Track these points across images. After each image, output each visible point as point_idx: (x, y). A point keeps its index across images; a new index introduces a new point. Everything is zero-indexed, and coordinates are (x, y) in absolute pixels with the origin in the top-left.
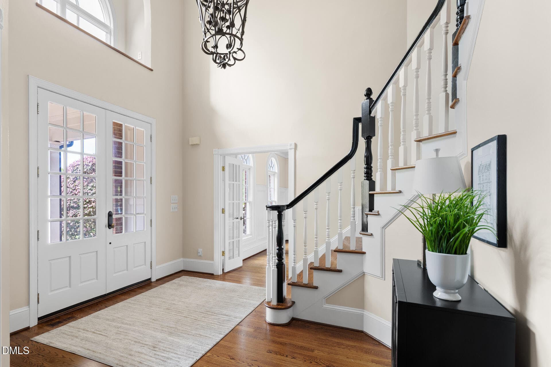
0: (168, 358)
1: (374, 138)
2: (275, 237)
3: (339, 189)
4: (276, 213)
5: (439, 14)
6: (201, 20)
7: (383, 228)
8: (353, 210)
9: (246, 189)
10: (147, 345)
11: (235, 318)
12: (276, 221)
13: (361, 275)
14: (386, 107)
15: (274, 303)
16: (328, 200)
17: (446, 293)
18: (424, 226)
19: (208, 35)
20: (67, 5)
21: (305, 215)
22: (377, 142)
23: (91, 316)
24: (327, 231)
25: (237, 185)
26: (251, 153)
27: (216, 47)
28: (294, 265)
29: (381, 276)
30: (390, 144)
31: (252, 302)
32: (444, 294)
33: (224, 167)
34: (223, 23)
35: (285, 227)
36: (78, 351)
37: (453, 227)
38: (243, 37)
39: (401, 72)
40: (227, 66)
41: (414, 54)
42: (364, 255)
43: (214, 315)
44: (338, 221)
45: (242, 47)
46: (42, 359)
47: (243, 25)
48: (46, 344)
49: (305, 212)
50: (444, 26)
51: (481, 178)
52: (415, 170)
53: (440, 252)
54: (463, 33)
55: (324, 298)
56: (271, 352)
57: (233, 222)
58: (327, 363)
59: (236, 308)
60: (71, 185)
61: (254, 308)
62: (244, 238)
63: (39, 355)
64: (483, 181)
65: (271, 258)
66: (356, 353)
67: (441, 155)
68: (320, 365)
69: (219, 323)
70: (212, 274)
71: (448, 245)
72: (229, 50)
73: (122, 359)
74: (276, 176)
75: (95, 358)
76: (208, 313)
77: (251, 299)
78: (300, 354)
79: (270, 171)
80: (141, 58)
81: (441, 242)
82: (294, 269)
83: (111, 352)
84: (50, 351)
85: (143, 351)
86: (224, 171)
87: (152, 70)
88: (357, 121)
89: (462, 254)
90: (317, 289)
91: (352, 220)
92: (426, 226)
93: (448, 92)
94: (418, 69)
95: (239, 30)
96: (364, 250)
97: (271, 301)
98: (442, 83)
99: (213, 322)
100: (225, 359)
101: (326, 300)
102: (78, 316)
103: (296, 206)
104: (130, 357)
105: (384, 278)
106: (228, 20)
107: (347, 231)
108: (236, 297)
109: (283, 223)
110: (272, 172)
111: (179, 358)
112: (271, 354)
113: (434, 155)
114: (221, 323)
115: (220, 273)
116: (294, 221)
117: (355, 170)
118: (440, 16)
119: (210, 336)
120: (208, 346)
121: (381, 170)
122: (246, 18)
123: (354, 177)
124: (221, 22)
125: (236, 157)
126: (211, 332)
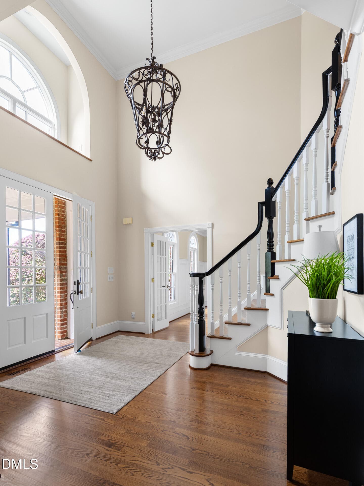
0: (112, 395)
1: (274, 218)
2: (197, 298)
3: (248, 259)
4: (197, 279)
5: (322, 122)
6: (135, 121)
7: (281, 289)
8: (259, 276)
9: (171, 262)
10: (94, 386)
11: (164, 365)
12: (198, 285)
13: (265, 328)
14: (284, 193)
15: (197, 351)
16: (239, 268)
17: (322, 327)
18: (307, 280)
19: (141, 133)
20: (17, 103)
21: (221, 280)
22: (277, 221)
23: (44, 366)
24: (239, 293)
25: (164, 258)
26: (174, 232)
27: (147, 142)
28: (212, 321)
29: (280, 327)
30: (287, 222)
31: (178, 353)
32: (321, 328)
33: (153, 243)
34: (154, 123)
35: (205, 290)
36: (37, 392)
37: (326, 280)
38: (170, 135)
39: (295, 166)
40: (157, 158)
41: (304, 152)
42: (267, 311)
43: (147, 364)
44: (247, 285)
45: (169, 143)
46: (7, 399)
47: (170, 124)
48: (9, 388)
49: (221, 278)
50: (325, 131)
51: (349, 245)
52: (303, 243)
53: (318, 298)
54: (338, 138)
55: (237, 347)
56: (195, 389)
57: (161, 290)
58: (238, 395)
59: (165, 358)
60: (16, 260)
61: (180, 358)
62: (170, 303)
63: (4, 396)
64: (350, 248)
65: (194, 316)
66: (261, 387)
67: (323, 229)
68: (234, 396)
69: (152, 369)
70: (144, 334)
71: (323, 293)
72: (159, 146)
73: (74, 396)
74: (196, 251)
75: (52, 397)
76: (143, 362)
77: (177, 351)
78: (217, 389)
79: (191, 247)
80: (81, 150)
81: (319, 290)
82: (212, 325)
83: (65, 392)
84: (13, 393)
85: (92, 390)
86: (153, 246)
87: (91, 161)
88: (261, 204)
89: (333, 298)
90: (231, 339)
91: (258, 284)
92: (309, 280)
93: (328, 182)
94: (307, 164)
95: (166, 129)
96: (267, 308)
97: (194, 351)
98: (325, 175)
99: (147, 369)
100: (159, 394)
101: (238, 348)
102: (33, 367)
103: (213, 273)
104: (81, 395)
105: (282, 328)
106: (157, 122)
107: (254, 295)
108: (164, 350)
109: (203, 287)
110: (193, 248)
111: (121, 395)
112: (195, 390)
113: (317, 230)
114: (153, 369)
115: (151, 332)
116: (212, 286)
117: (260, 244)
118: (323, 123)
119: (145, 379)
120: (144, 385)
121: (280, 243)
122: (172, 120)
123: (260, 249)
124: (152, 123)
125: (163, 235)
126: (146, 375)
